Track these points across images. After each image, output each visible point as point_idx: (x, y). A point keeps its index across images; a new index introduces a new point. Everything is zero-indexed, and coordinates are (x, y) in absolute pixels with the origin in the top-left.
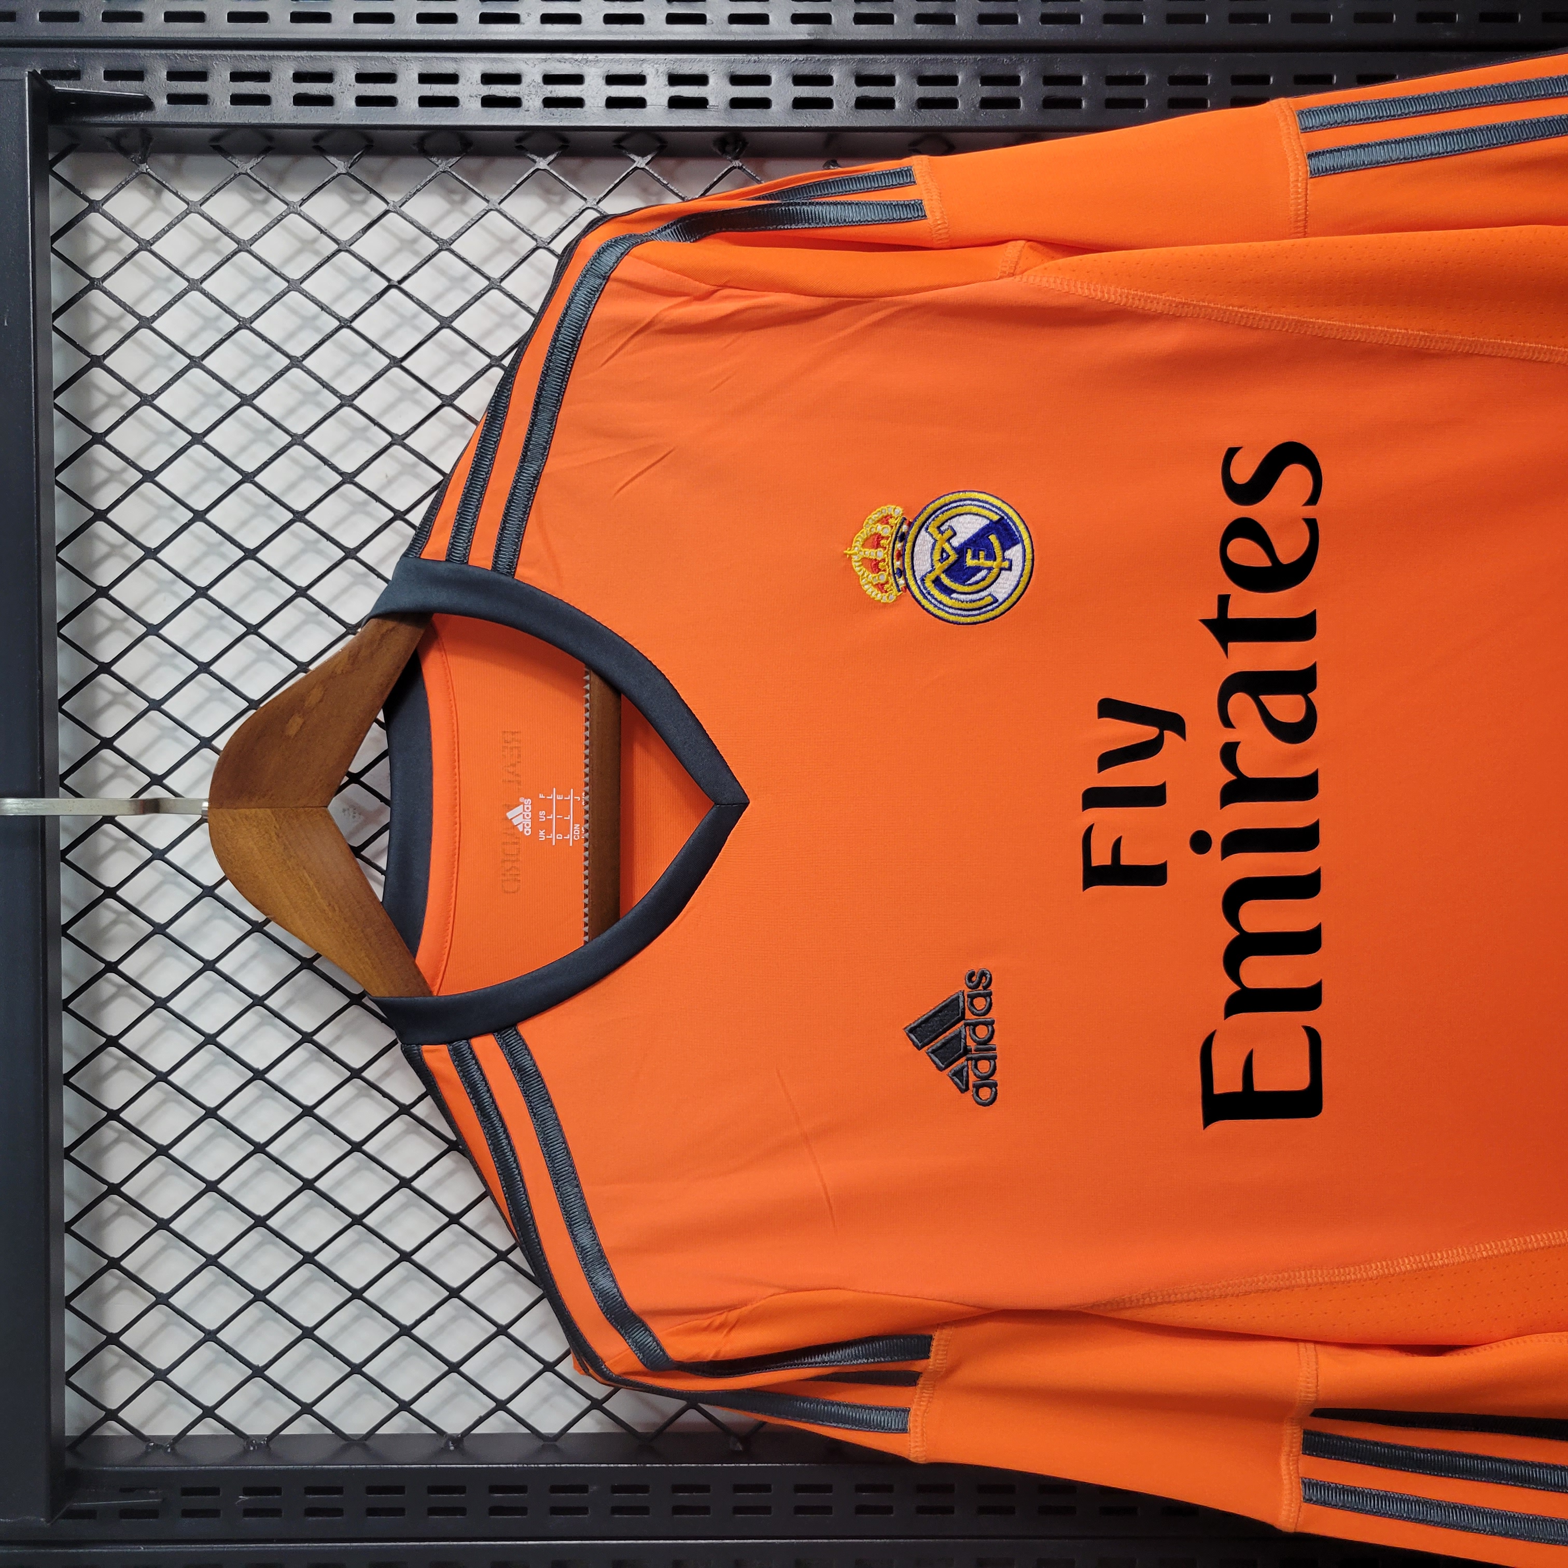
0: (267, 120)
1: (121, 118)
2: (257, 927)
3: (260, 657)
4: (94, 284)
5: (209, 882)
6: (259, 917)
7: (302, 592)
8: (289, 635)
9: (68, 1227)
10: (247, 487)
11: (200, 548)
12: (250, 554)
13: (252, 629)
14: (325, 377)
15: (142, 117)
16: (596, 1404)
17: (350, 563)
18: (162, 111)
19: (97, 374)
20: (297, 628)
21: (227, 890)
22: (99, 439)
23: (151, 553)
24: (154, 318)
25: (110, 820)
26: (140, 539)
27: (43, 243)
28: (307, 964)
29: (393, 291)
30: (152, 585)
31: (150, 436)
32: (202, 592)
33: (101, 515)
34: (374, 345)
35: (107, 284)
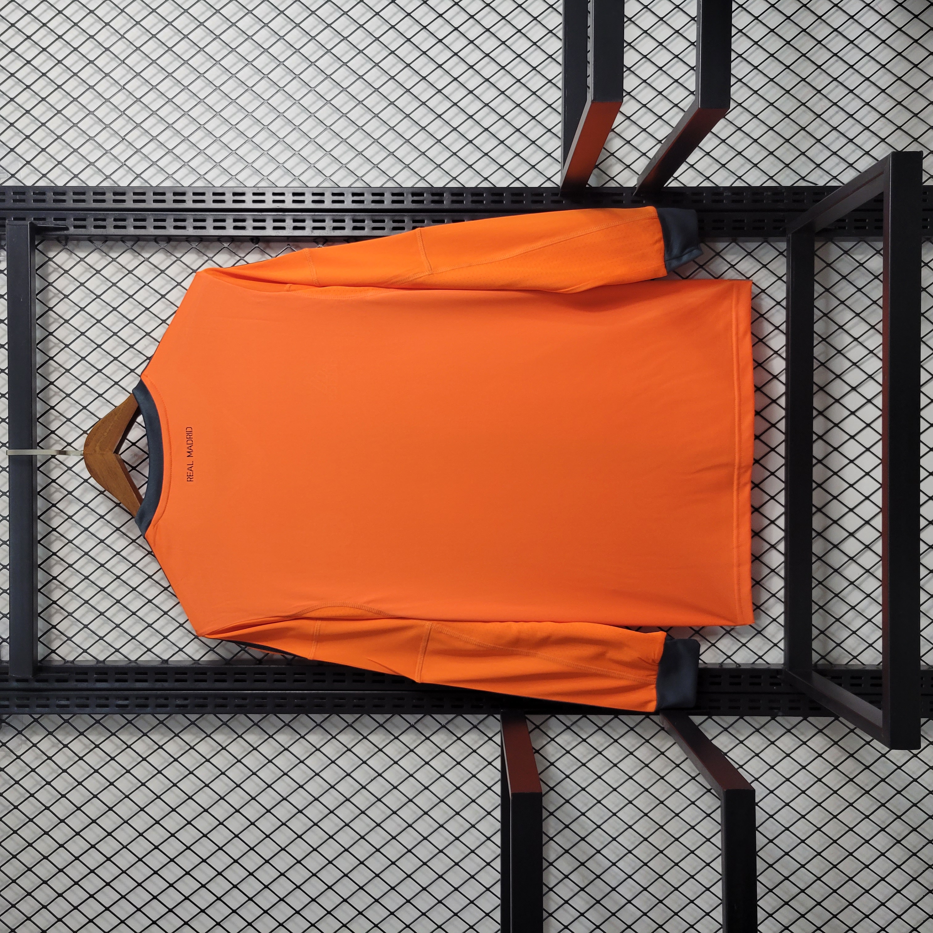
0: (105, 233)
1: (59, 233)
2: (102, 493)
3: (104, 404)
4: (50, 284)
5: (86, 478)
6: (102, 489)
7: (116, 383)
8: (113, 397)
9: (39, 590)
10: (99, 349)
11: (84, 369)
12: (100, 371)
13: (100, 395)
14: (124, 314)
15: (66, 232)
16: (212, 649)
17: (132, 373)
18: (72, 230)
19: (51, 313)
20: (116, 395)
21: (92, 481)
22: (51, 334)
23: (68, 371)
24: (69, 295)
25: (53, 457)
26: (64, 366)
27: (33, 271)
28: (118, 505)
29: (146, 287)
30: (68, 381)
31: (68, 332)
32: (84, 383)
33: (51, 358)
34: (140, 303)
35: (54, 284)
